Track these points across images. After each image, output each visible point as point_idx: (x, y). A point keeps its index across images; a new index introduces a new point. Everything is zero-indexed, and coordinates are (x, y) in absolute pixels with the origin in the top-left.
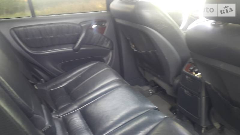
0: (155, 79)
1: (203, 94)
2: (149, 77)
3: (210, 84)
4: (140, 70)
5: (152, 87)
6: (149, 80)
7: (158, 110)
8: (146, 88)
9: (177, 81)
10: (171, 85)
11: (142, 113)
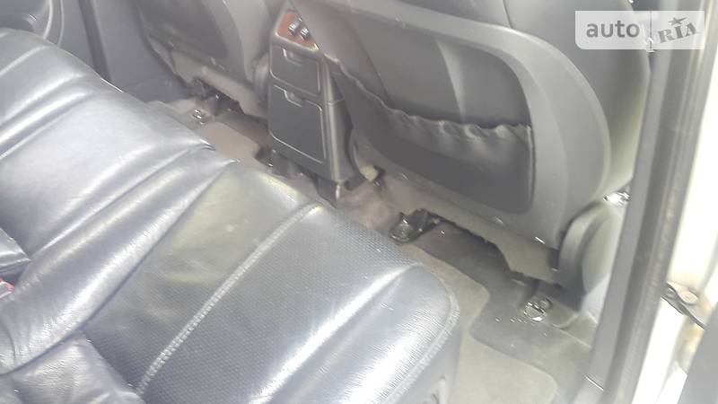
0: (205, 72)
1: (329, 95)
2: (189, 70)
3: (336, 60)
4: (158, 49)
5: (202, 99)
6: (188, 79)
7: (212, 148)
8: (186, 106)
9: (263, 71)
10: (249, 85)
11: (164, 163)
